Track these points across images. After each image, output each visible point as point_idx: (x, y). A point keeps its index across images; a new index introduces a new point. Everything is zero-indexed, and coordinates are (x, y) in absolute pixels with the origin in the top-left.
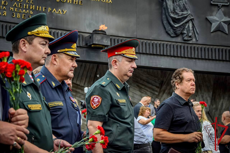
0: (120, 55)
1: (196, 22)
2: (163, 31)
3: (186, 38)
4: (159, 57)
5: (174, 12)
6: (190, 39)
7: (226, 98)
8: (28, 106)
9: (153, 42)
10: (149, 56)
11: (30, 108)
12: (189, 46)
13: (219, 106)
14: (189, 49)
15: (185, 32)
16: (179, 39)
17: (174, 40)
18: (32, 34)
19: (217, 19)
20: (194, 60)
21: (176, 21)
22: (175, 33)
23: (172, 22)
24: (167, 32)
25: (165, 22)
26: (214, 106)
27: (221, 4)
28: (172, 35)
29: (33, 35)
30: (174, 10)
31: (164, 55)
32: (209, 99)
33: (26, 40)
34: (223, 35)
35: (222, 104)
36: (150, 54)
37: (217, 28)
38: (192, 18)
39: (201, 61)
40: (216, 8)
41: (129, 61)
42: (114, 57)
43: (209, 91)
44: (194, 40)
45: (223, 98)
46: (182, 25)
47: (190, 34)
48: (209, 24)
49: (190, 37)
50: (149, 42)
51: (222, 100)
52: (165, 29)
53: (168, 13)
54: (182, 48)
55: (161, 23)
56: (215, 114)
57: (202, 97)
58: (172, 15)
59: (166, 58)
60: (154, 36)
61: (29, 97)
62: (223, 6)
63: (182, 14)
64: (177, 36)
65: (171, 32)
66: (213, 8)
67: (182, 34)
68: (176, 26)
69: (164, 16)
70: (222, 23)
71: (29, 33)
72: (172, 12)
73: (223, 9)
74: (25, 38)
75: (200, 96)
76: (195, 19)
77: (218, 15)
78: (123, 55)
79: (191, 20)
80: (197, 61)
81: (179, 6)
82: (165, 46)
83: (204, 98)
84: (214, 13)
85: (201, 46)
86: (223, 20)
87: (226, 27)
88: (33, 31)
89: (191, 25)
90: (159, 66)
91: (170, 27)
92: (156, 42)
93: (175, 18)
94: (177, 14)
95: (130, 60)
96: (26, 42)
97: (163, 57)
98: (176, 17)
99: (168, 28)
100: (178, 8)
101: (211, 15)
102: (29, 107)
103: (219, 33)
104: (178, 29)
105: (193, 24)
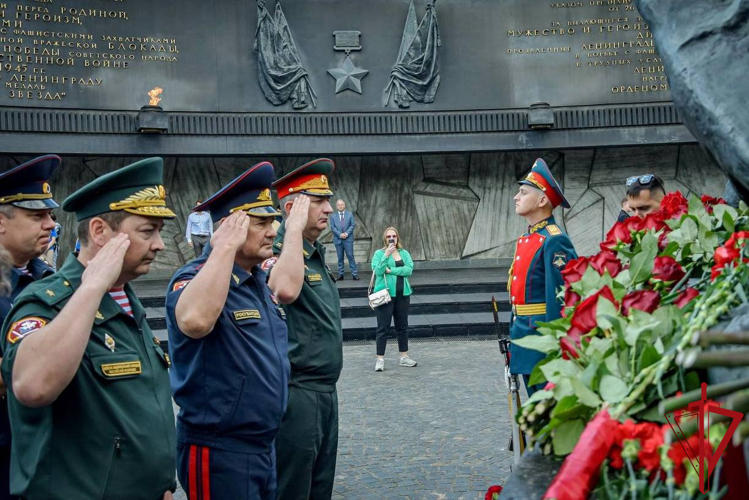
0: (299, 192)
1: (312, 80)
2: (261, 98)
3: (296, 106)
4: (256, 138)
5: (276, 67)
6: (303, 105)
7: (382, 188)
8: (101, 368)
9: (245, 115)
10: (240, 138)
11: (107, 372)
12: (303, 116)
13: (372, 202)
14: (303, 121)
15: (295, 96)
16: (287, 108)
17: (278, 109)
18: (119, 208)
19: (344, 72)
20: (312, 138)
21: (277, 80)
22: (279, 99)
23: (273, 84)
24: (267, 99)
25: (263, 83)
26: (364, 202)
27: (350, 49)
28: (275, 103)
29: (122, 210)
30: (276, 63)
31: (263, 135)
32: (354, 191)
33: (105, 219)
34: (355, 94)
35: (376, 198)
36: (242, 135)
37: (344, 85)
38: (305, 73)
39: (322, 138)
40: (343, 55)
41: (319, 202)
42: (288, 198)
43: (354, 180)
44: (310, 107)
45: (377, 189)
46: (289, 85)
47: (303, 99)
48: (332, 81)
49: (303, 103)
50: (239, 115)
51: (375, 192)
52: (264, 93)
53: (267, 69)
54: (292, 121)
55: (257, 87)
56: (366, 214)
57: (345, 190)
58: (273, 72)
59: (267, 138)
60: (247, 106)
61: (109, 346)
62: (352, 51)
63: (289, 69)
64: (283, 103)
65: (273, 97)
66: (338, 55)
67: (290, 99)
68: (279, 88)
69: (261, 75)
70: (352, 78)
71: (113, 206)
72: (272, 68)
73: (353, 56)
74: (104, 215)
75: (342, 190)
76: (309, 75)
77: (345, 65)
78: (304, 192)
79: (303, 76)
80: (316, 138)
81: (283, 57)
82: (265, 121)
83: (348, 191)
84: (340, 64)
85: (321, 115)
86: (353, 73)
87: (357, 83)
88: (122, 202)
89: (303, 83)
90: (256, 152)
91: (270, 91)
92: (250, 115)
93: (276, 76)
94: (281, 69)
95: (318, 199)
96: (104, 224)
97: (262, 138)
98: (280, 74)
99: (268, 92)
100: (282, 60)
101: (335, 67)
102: (104, 370)
103: (349, 92)
104: (284, 93)
105: (307, 83)
